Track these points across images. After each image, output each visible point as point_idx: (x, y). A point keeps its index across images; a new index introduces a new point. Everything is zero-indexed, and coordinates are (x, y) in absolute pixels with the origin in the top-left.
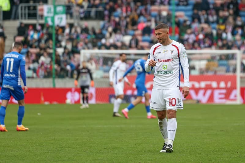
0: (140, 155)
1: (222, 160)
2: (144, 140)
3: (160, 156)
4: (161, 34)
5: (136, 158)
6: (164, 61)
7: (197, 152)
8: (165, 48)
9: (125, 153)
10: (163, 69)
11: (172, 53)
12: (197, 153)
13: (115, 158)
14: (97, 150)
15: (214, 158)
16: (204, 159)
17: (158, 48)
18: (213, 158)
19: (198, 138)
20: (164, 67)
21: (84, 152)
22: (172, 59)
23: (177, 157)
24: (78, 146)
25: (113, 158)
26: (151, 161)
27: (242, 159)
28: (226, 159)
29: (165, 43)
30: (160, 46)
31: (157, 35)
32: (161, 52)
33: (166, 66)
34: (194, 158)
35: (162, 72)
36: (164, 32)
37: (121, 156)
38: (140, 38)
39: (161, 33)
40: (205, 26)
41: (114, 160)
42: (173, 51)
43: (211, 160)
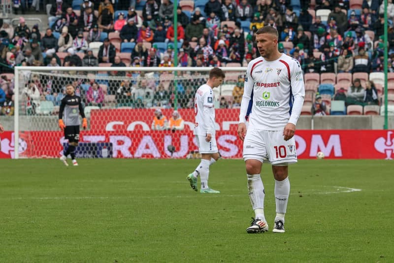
0: (117, 248)
1: (259, 255)
2: (124, 222)
3: (151, 249)
4: (265, 41)
5: (108, 253)
6: (265, 85)
7: (215, 243)
8: (268, 65)
9: (90, 244)
10: (264, 99)
11: (279, 74)
12: (215, 245)
13: (72, 253)
14: (42, 239)
15: (245, 253)
16: (227, 254)
17: (259, 64)
18: (243, 253)
19: (217, 218)
20: (265, 95)
21: (19, 242)
22: (279, 83)
23: (180, 252)
24: (8, 232)
25: (68, 252)
26: (135, 258)
27: (293, 254)
28: (266, 254)
29: (271, 57)
30: (262, 61)
31: (259, 42)
32: (261, 71)
33: (269, 93)
34: (210, 252)
35: (262, 103)
36: (271, 38)
37: (84, 250)
38: (117, 45)
39: (265, 39)
40: (231, 24)
41: (71, 257)
42: (280, 71)
43: (239, 257)
